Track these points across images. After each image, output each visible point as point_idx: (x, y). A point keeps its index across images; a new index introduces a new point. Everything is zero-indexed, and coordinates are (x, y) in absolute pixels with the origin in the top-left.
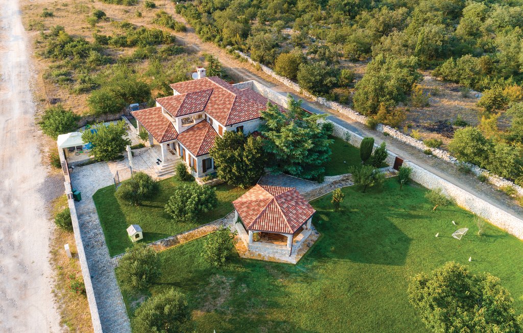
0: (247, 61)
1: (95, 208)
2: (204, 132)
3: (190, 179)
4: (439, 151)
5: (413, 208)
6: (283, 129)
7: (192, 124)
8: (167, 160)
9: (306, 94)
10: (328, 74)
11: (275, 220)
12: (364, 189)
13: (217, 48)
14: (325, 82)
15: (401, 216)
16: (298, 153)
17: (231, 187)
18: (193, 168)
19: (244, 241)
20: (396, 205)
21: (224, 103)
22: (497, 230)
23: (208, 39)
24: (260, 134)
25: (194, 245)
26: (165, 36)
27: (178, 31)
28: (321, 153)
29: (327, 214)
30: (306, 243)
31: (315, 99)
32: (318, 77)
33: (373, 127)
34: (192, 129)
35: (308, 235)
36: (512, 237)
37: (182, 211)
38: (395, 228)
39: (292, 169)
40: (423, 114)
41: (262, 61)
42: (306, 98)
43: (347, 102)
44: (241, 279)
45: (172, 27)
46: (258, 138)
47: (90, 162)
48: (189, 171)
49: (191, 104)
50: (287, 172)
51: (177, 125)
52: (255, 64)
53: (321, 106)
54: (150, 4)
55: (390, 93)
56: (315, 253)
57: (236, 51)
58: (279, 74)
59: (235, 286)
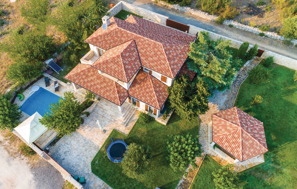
1: (103, 182)
2: (149, 83)
4: (269, 33)
9: (161, 2)
25: (200, 180)
31: (169, 6)
33: (220, 22)
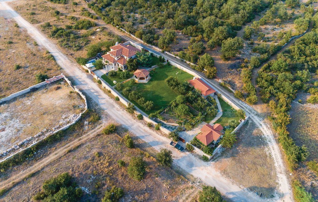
0: (125, 32)
1: (103, 79)
2: (123, 59)
3: (122, 71)
4: (177, 57)
5: (170, 70)
6: (141, 57)
7: (119, 58)
8: (115, 67)
9: (146, 43)
10: (151, 38)
11: (142, 75)
12: (160, 68)
13: (113, 27)
14: (150, 40)
15: (167, 72)
16: (145, 62)
17: (132, 71)
18: (122, 68)
19: (137, 80)
20: (167, 70)
21: (126, 52)
22: (185, 72)
23: (108, 23)
24: (136, 58)
25: (127, 82)
26: (92, 23)
27: (95, 19)
28: (150, 61)
29: (153, 74)
30: (149, 79)
31: (148, 45)
32: (148, 39)
33: (163, 52)
34: (119, 59)
35: (149, 78)
36: (187, 73)
37: (124, 76)
38: (166, 74)
39: (144, 65)
40: (177, 46)
41: (130, 32)
42: (146, 45)
43: (156, 45)
44: (137, 86)
45: (92, 17)
46: (136, 59)
47: (95, 70)
48: (121, 69)
49: (118, 53)
50: (143, 66)
51: (116, 59)
52: (128, 33)
53: (150, 47)
54: (75, 3)
55: (166, 43)
56: (151, 80)
57: (121, 28)
58: (137, 37)
59: (137, 87)
